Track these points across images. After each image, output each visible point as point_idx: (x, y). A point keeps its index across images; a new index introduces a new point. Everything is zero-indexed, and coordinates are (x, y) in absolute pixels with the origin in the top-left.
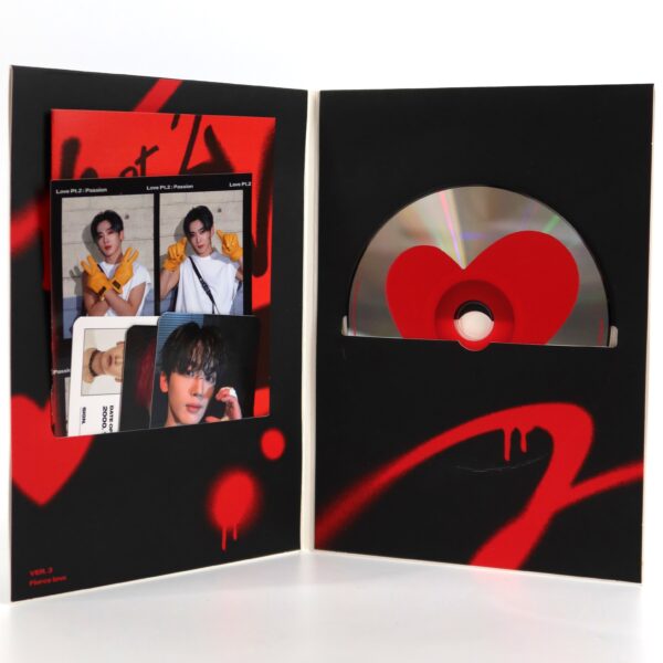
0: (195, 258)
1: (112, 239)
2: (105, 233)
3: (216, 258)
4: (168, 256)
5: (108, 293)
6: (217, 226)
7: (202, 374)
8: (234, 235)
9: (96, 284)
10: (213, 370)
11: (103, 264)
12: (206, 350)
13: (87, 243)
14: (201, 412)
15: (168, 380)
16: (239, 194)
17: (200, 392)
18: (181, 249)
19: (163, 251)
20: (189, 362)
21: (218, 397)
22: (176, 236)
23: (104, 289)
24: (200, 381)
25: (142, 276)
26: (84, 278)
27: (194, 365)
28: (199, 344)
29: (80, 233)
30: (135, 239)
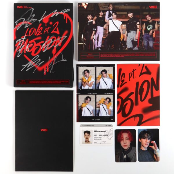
0: (103, 78)
1: (87, 74)
2: (86, 73)
3: (107, 78)
4: (98, 77)
5: (87, 82)
6: (108, 73)
7: (148, 139)
8: (111, 75)
9: (84, 81)
10: (150, 138)
11: (86, 78)
12: (148, 135)
13: (83, 74)
14: (148, 145)
15: (141, 140)
16: (112, 68)
17: (147, 142)
18: (100, 76)
19: (97, 76)
20: (145, 137)
21: (151, 143)
22: (99, 74)
23: (86, 82)
24: (147, 140)
25: (93, 80)
26: (82, 80)
27: (146, 137)
28: (146, 134)
29: (82, 73)
30: (92, 74)
